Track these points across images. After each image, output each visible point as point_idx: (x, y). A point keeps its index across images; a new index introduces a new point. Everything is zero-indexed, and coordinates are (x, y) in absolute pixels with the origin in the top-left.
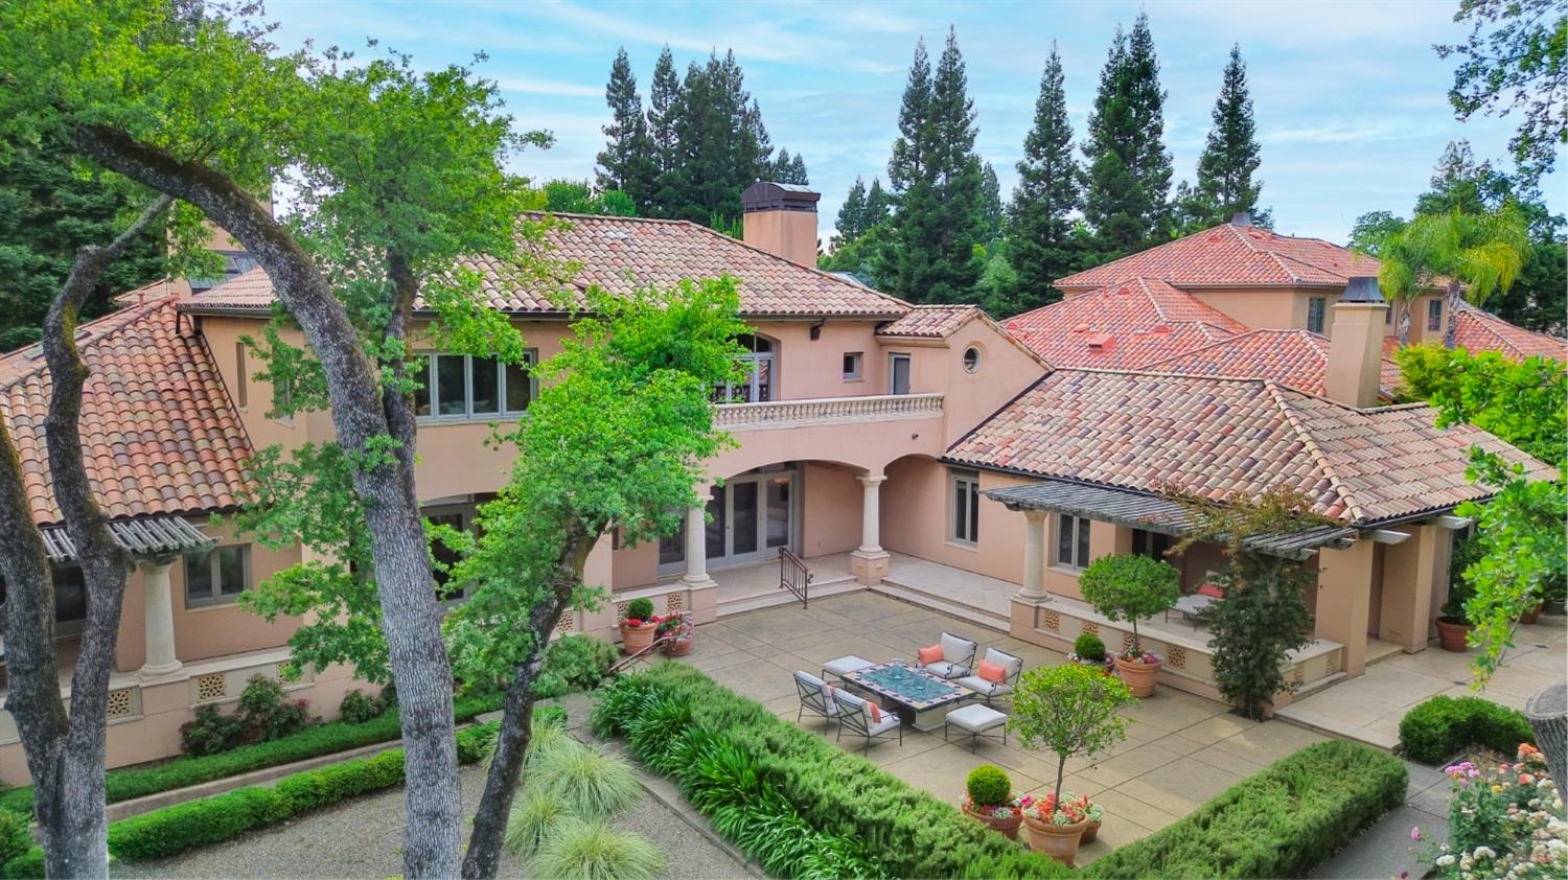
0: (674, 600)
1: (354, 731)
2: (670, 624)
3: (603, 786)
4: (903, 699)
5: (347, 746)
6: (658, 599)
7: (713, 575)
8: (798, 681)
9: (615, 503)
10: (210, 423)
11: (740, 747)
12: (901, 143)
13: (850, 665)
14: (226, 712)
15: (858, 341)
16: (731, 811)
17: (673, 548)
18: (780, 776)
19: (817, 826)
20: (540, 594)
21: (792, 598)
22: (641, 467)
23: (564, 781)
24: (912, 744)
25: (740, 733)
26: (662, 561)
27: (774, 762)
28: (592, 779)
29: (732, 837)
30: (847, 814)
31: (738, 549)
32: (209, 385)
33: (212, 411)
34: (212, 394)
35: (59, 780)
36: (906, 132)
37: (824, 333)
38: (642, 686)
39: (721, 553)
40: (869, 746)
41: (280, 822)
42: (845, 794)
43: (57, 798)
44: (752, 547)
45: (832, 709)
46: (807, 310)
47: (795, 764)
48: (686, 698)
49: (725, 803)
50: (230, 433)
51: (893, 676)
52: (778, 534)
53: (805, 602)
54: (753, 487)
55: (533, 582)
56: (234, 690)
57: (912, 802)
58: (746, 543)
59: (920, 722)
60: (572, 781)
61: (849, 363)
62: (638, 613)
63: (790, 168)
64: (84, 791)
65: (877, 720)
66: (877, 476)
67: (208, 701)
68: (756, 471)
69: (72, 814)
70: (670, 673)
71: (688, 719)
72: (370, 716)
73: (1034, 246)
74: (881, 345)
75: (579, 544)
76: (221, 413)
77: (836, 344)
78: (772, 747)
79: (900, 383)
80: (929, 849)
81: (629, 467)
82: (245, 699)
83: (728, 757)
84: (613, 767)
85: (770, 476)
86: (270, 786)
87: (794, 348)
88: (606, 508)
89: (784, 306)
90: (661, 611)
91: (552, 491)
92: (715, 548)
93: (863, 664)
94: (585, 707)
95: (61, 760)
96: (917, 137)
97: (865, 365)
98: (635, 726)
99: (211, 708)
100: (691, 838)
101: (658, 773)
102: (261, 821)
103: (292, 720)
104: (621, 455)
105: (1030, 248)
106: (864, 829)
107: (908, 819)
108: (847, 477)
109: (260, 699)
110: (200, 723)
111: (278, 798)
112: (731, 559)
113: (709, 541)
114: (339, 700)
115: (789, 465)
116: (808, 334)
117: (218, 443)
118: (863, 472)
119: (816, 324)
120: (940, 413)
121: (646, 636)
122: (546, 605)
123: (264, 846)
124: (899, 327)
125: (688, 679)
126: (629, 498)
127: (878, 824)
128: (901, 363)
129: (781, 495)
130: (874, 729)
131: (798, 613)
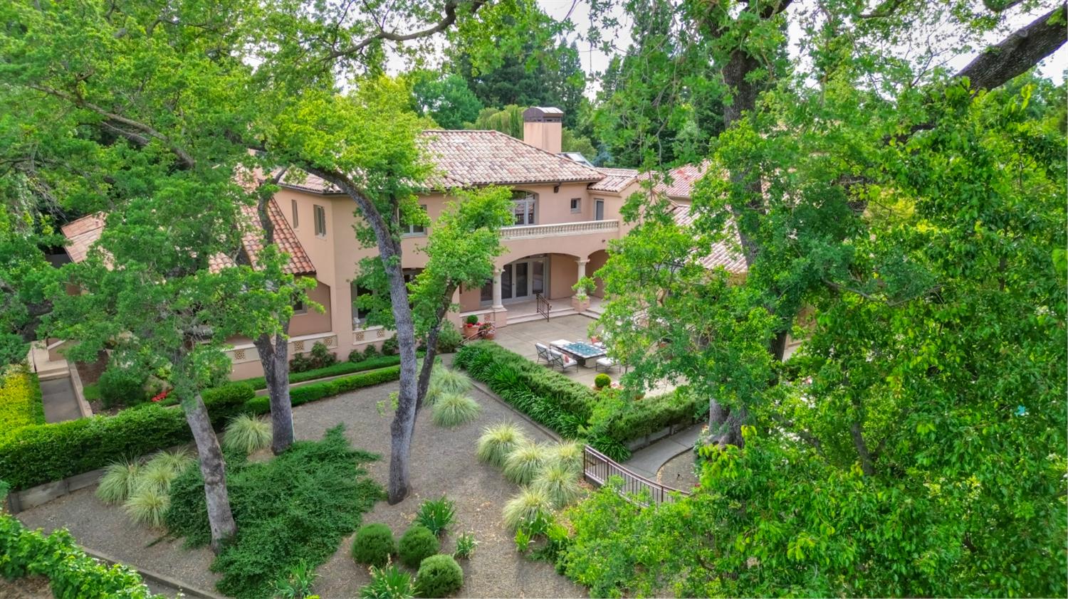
0: (487, 316)
1: (356, 365)
2: (486, 326)
3: (458, 384)
4: (580, 354)
5: (354, 371)
6: (481, 316)
7: (505, 306)
8: (537, 347)
9: (463, 276)
10: (282, 236)
11: (512, 369)
12: (631, 47)
13: (561, 343)
14: (306, 356)
15: (579, 192)
16: (507, 391)
17: (487, 294)
18: (525, 379)
19: (538, 395)
20: (439, 305)
21: (542, 317)
22: (471, 263)
23: (443, 381)
24: (581, 372)
25: (512, 365)
26: (482, 300)
27: (524, 374)
28: (454, 381)
29: (507, 400)
30: (548, 389)
31: (518, 295)
32: (278, 218)
33: (282, 230)
34: (280, 222)
35: (274, 368)
36: (635, 40)
37: (561, 189)
38: (473, 349)
39: (510, 296)
40: (565, 371)
41: (334, 395)
42: (549, 383)
43: (273, 374)
44: (525, 294)
45: (551, 358)
46: (552, 179)
47: (532, 374)
48: (491, 353)
49: (505, 388)
50: (291, 240)
51: (577, 347)
52: (538, 288)
53: (548, 319)
54: (526, 265)
55: (436, 302)
56: (308, 349)
57: (572, 385)
58: (522, 292)
59: (588, 364)
60: (446, 381)
61: (574, 203)
62: (471, 321)
63: (569, 51)
64: (282, 372)
65: (567, 361)
66: (584, 260)
67: (298, 352)
68: (528, 257)
69: (278, 379)
70: (486, 344)
71: (492, 360)
72: (362, 360)
73: (710, 113)
74: (590, 194)
75: (451, 289)
76: (285, 231)
77: (567, 195)
78: (524, 369)
79: (599, 215)
80: (575, 398)
81: (467, 263)
82: (313, 351)
83: (507, 372)
84: (462, 378)
85: (535, 260)
86: (330, 382)
87: (546, 196)
88: (460, 277)
89: (541, 177)
90: (481, 321)
91: (441, 271)
92: (506, 294)
93: (567, 343)
94: (450, 358)
95: (274, 362)
96: (641, 43)
97: (582, 205)
98: (471, 364)
99: (300, 354)
100: (492, 402)
101: (478, 380)
102: (327, 394)
103: (331, 360)
104: (464, 259)
105: (708, 116)
106: (554, 394)
107: (570, 390)
108: (569, 262)
109: (320, 351)
110: (297, 360)
111: (334, 386)
112: (515, 299)
113: (503, 290)
114: (348, 354)
115: (546, 255)
116: (552, 190)
117: (287, 245)
118: (578, 258)
119: (556, 186)
120: (616, 229)
121: (475, 330)
122: (440, 309)
123: (330, 403)
124: (599, 186)
125: (492, 347)
126: (468, 274)
127: (559, 392)
128: (600, 203)
129: (539, 269)
130: (566, 365)
131: (545, 324)
